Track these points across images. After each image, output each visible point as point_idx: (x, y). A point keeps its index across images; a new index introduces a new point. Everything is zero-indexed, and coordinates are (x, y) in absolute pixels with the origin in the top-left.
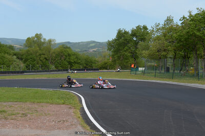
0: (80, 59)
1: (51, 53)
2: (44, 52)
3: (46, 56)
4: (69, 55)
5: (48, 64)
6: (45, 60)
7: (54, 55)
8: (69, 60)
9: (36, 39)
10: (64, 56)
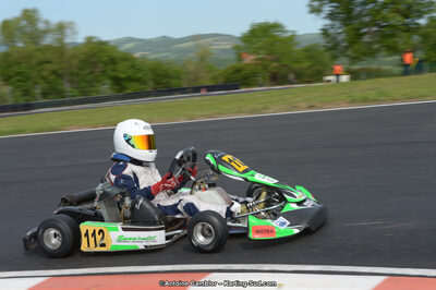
0: (140, 70)
1: (66, 57)
2: (48, 56)
3: (55, 67)
4: (113, 61)
5: (60, 87)
6: (53, 77)
7: (75, 62)
8: (114, 74)
9: (24, 23)
10: (101, 65)
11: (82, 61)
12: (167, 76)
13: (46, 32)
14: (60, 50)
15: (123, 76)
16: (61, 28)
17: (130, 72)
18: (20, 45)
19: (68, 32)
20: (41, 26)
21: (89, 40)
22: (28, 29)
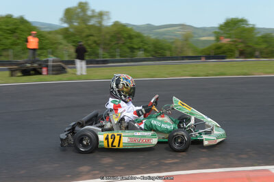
0: (146, 44)
1: (103, 33)
2: (92, 32)
3: (96, 39)
4: (130, 37)
6: (94, 45)
7: (108, 37)
8: (130, 45)
10: (123, 39)
11: (112, 36)
12: (162, 49)
14: (99, 29)
15: (136, 47)
16: (101, 15)
17: (141, 45)
18: (76, 24)
19: (105, 17)
20: (89, 13)
21: (116, 24)
22: (81, 14)
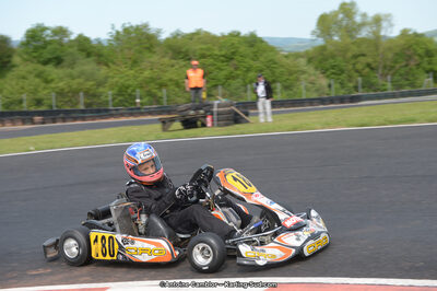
1: (381, 50)
2: (364, 49)
3: (370, 60)
4: (429, 53)
5: (374, 80)
6: (367, 70)
7: (390, 55)
8: (429, 67)
9: (341, 16)
10: (417, 58)
11: (397, 54)
13: (363, 24)
14: (376, 41)
16: (378, 20)
18: (336, 38)
19: (384, 24)
20: (358, 19)
21: (404, 33)
22: (344, 23)
